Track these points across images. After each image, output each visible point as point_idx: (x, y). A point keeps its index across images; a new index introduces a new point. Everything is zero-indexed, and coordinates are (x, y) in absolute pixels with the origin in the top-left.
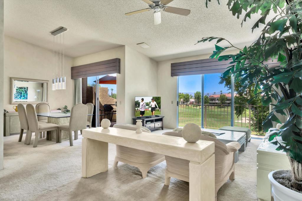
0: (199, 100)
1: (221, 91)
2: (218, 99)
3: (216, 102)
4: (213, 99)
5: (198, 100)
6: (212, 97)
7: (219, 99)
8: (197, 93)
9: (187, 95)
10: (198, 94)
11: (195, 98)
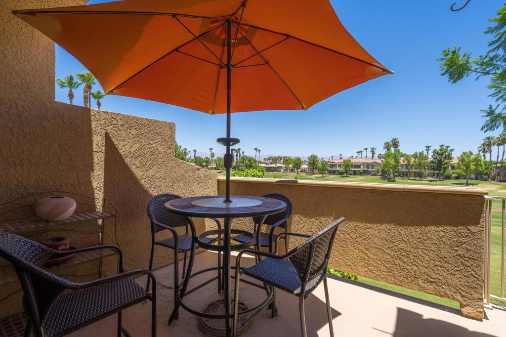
0: (315, 167)
1: (341, 155)
2: (340, 166)
3: (337, 169)
4: (332, 166)
5: (313, 167)
6: (332, 162)
7: (342, 166)
8: (311, 157)
9: (299, 159)
10: (313, 158)
11: (309, 164)
